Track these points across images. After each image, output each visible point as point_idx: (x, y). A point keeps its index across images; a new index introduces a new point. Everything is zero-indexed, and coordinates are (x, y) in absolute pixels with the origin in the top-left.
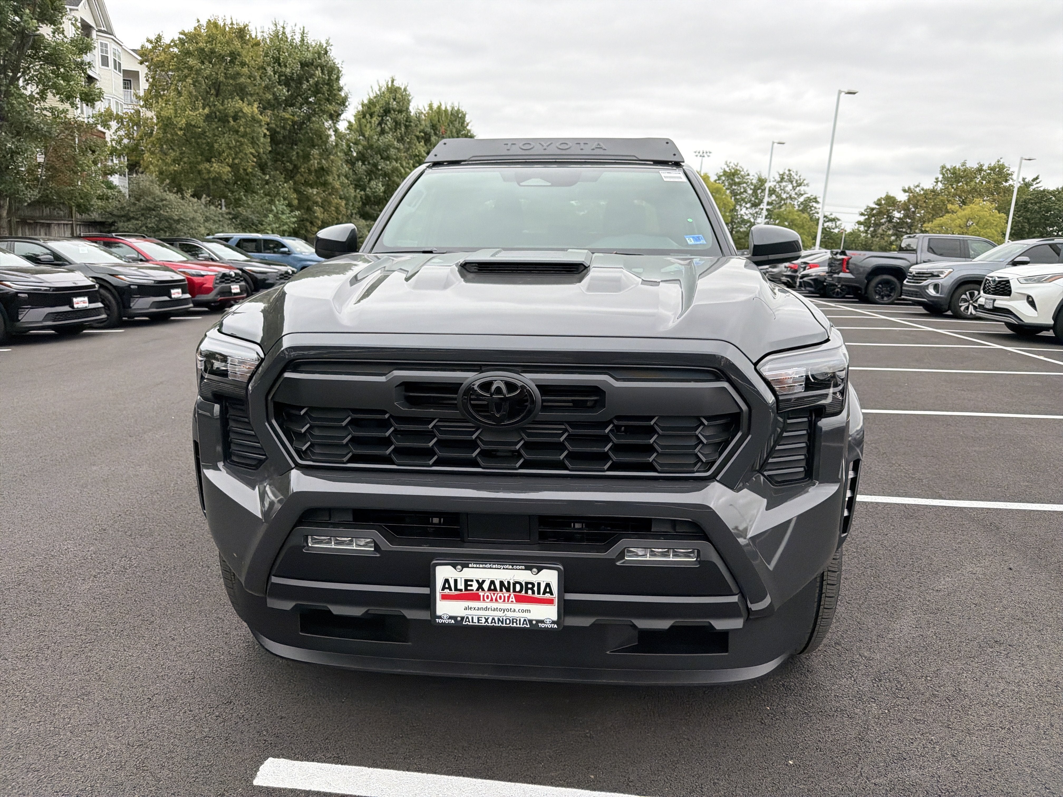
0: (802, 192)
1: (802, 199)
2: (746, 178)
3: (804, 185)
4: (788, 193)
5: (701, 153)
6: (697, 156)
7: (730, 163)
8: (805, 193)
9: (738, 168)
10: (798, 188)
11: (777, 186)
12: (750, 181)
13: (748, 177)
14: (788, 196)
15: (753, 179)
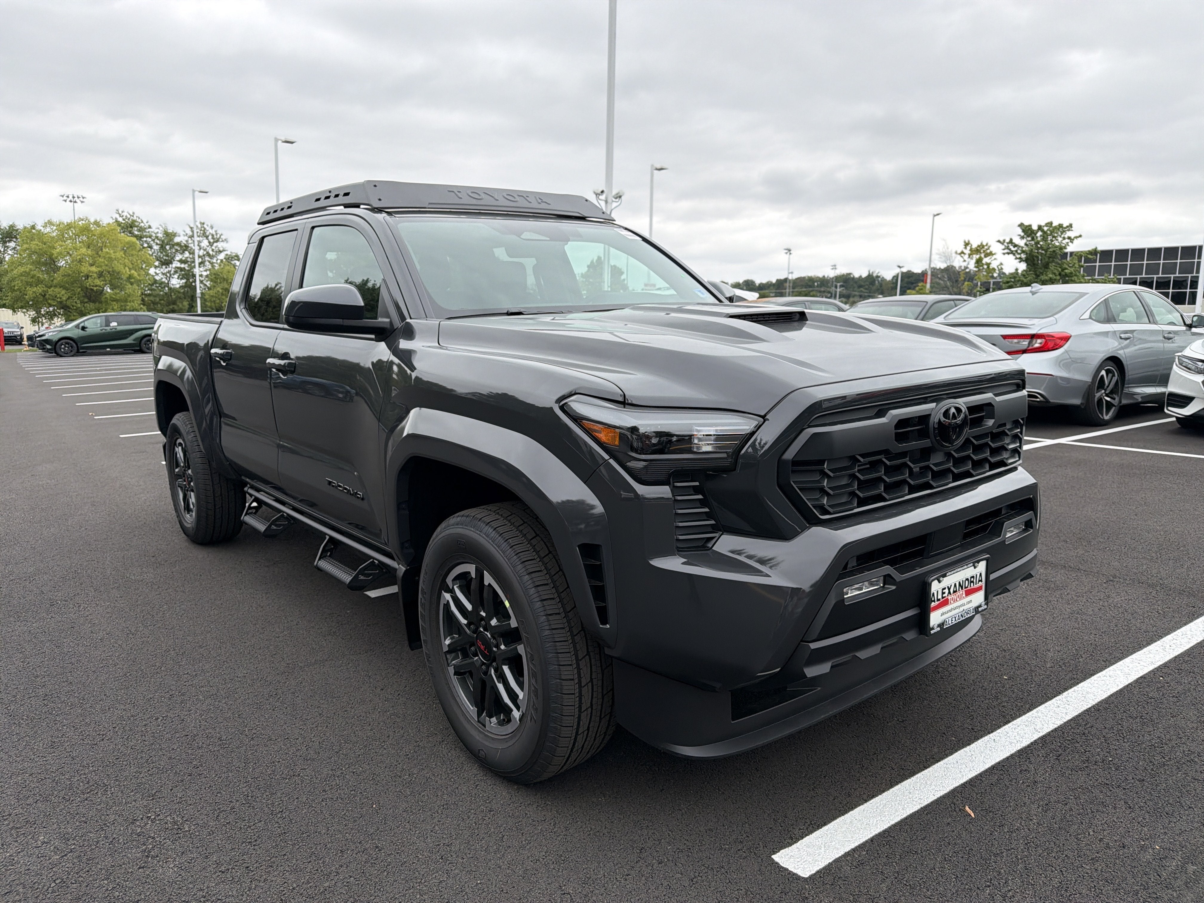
0: (221, 249)
1: (222, 256)
2: (147, 231)
3: (222, 241)
4: (205, 250)
5: (71, 198)
6: (65, 201)
7: (123, 212)
8: (224, 250)
9: (135, 218)
10: (215, 244)
11: (190, 241)
12: (154, 235)
13: (150, 230)
14: (205, 253)
15: (158, 233)
